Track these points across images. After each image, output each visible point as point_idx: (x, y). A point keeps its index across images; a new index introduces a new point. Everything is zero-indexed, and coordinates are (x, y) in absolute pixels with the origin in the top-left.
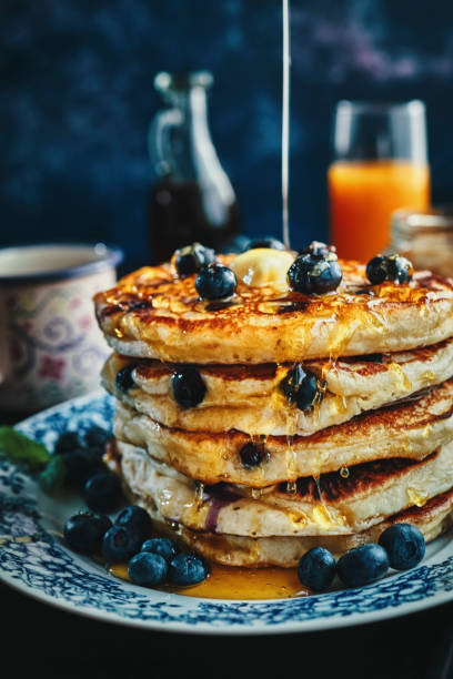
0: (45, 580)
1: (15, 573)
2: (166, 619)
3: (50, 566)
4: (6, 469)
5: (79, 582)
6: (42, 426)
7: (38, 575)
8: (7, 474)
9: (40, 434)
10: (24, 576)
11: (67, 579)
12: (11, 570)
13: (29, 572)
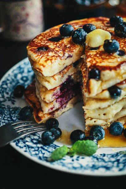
0: (35, 150)
1: (24, 149)
2: (83, 169)
3: (35, 141)
4: (7, 93)
5: (46, 148)
6: (16, 72)
7: (32, 148)
8: (8, 96)
9: (16, 76)
10: (28, 149)
11: (42, 147)
12: (22, 148)
13: (29, 147)
